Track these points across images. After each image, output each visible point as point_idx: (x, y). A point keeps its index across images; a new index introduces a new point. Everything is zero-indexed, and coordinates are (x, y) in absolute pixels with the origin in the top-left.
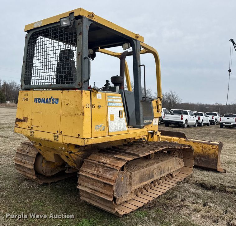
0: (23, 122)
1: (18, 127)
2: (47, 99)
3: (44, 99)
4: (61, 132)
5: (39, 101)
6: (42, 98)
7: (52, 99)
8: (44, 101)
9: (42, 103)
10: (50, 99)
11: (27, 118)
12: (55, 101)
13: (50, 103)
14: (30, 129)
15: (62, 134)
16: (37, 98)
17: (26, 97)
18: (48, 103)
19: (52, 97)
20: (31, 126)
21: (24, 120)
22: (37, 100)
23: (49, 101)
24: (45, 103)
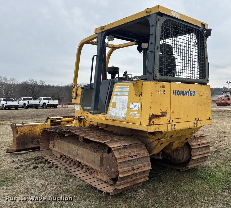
0: (160, 118)
1: (155, 125)
2: (186, 91)
3: (183, 91)
4: (199, 118)
5: (178, 93)
6: (181, 91)
7: (189, 92)
8: (183, 93)
9: (181, 95)
10: (188, 92)
11: (166, 112)
12: (192, 93)
13: (188, 95)
14: (171, 123)
15: (199, 120)
16: (176, 91)
17: (162, 89)
18: (187, 95)
19: (189, 90)
20: (172, 120)
21: (163, 115)
22: (176, 93)
23: (187, 93)
24: (183, 95)
